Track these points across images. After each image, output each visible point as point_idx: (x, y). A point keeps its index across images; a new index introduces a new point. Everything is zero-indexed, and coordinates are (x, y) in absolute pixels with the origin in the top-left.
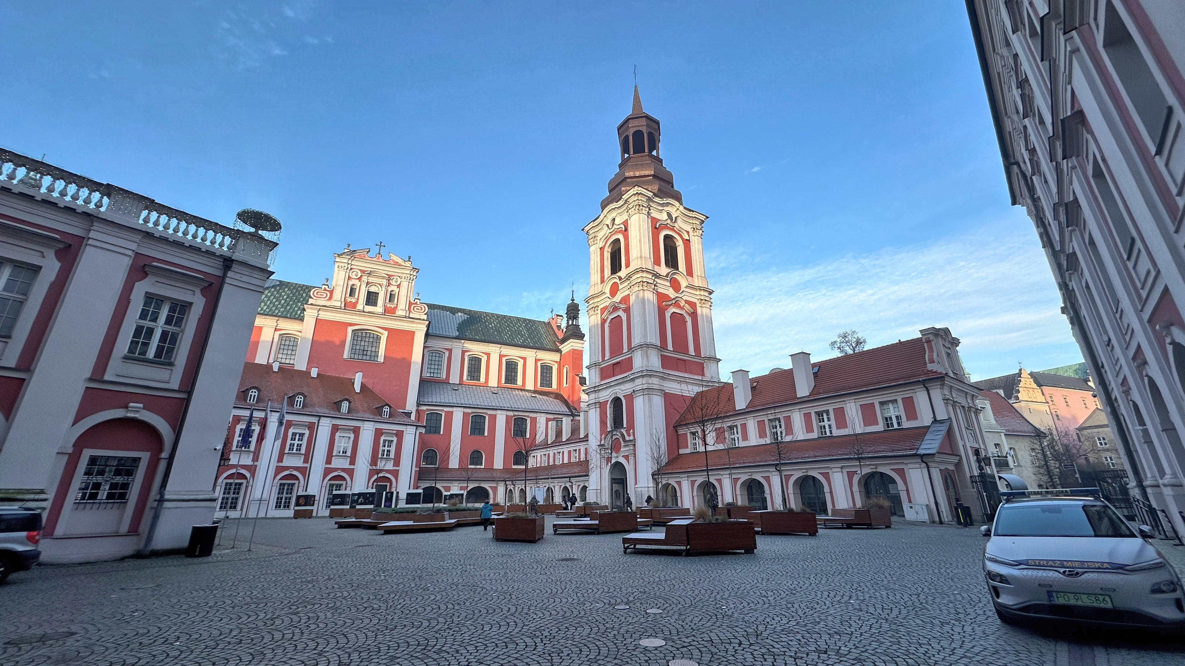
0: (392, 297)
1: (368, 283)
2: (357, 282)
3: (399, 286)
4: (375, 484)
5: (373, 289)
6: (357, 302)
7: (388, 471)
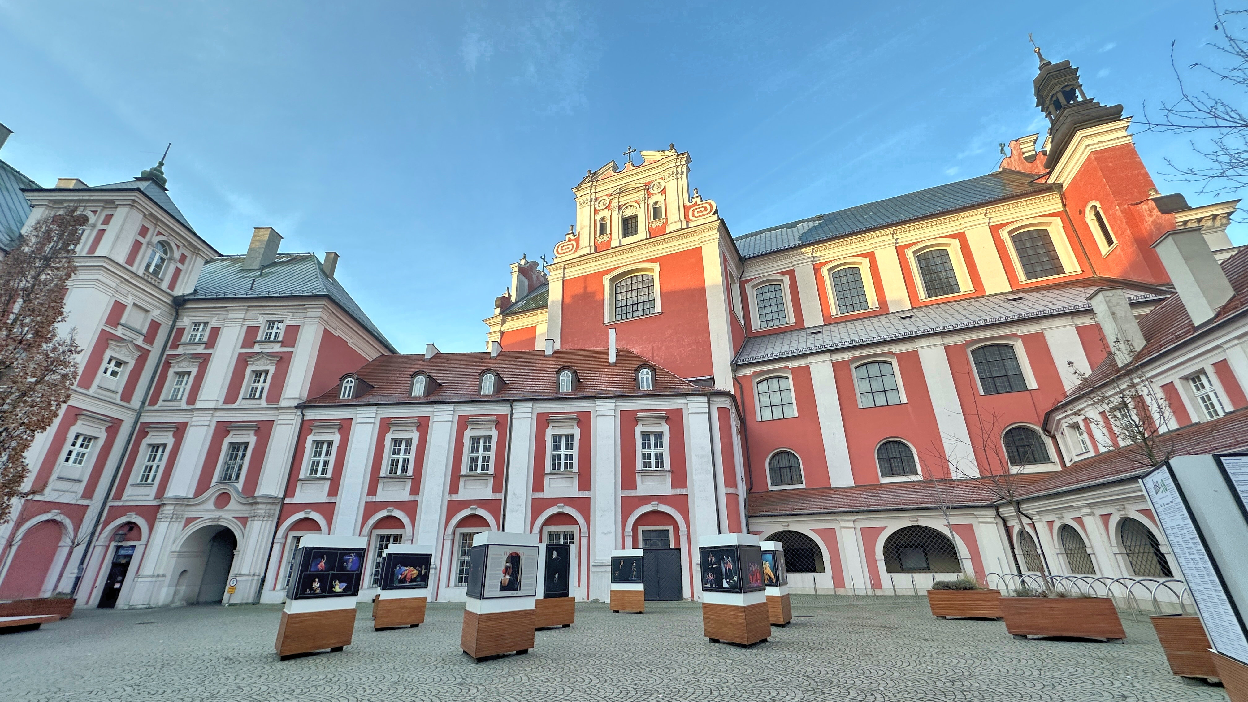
0: (657, 213)
1: (620, 207)
2: (606, 213)
3: (663, 192)
4: (641, 529)
5: (628, 213)
6: (611, 239)
7: (662, 499)
